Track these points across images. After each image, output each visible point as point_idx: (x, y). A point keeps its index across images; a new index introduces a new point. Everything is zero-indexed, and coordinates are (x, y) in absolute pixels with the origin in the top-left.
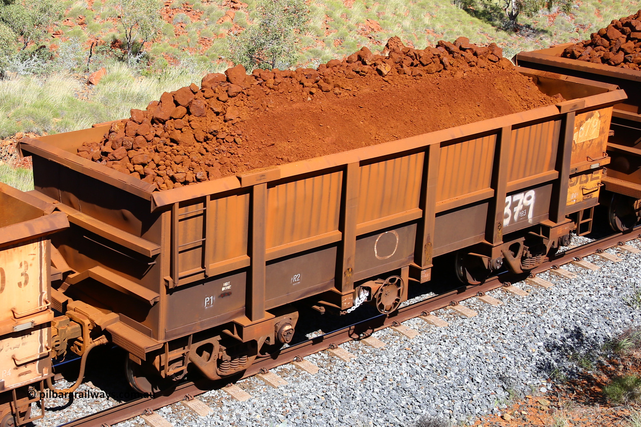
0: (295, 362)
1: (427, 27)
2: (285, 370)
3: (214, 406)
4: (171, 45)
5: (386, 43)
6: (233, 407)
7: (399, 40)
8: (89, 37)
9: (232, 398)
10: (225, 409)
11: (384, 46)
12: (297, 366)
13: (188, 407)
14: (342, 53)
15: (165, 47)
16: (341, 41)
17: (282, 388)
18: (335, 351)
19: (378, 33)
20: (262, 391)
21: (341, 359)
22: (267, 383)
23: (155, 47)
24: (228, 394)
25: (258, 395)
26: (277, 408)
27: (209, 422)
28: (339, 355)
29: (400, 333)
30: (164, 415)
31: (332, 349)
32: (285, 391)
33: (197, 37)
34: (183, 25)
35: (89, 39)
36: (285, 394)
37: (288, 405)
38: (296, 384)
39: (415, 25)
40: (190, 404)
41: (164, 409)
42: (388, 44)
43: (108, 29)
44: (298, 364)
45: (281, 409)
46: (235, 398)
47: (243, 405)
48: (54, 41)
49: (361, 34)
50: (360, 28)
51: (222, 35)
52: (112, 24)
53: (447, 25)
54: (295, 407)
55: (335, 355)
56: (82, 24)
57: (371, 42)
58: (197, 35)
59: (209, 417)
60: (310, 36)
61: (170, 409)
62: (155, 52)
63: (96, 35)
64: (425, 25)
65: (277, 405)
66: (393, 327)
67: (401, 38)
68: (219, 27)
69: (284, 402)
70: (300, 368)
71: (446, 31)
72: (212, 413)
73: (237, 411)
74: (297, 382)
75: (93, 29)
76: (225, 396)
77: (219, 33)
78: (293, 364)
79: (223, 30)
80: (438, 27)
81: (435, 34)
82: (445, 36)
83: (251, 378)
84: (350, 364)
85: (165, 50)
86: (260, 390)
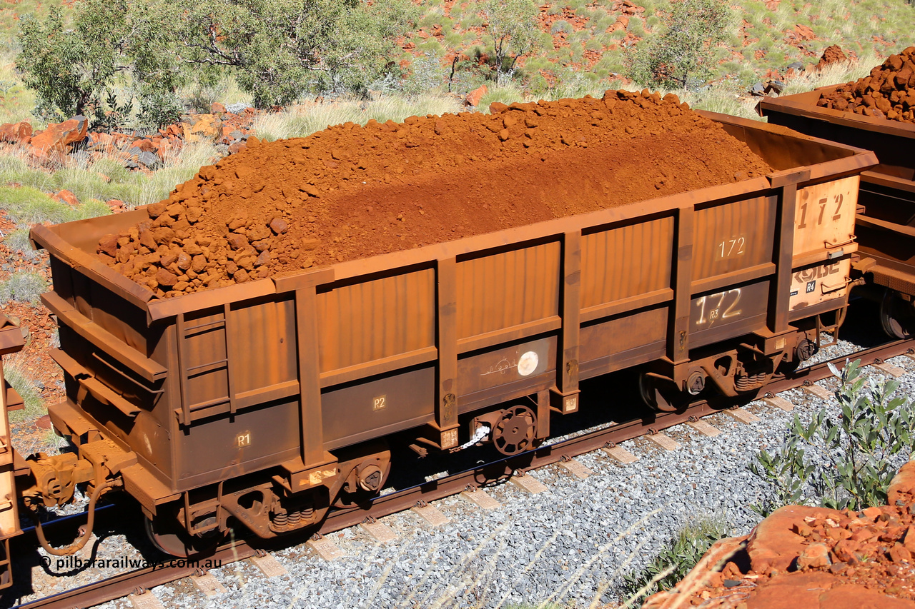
0: (766, 399)
1: (875, 33)
2: (755, 407)
3: (681, 441)
4: (550, 60)
5: (822, 53)
6: (702, 442)
7: (839, 50)
8: (447, 50)
9: (700, 433)
10: (693, 443)
11: (819, 57)
12: (768, 403)
13: (653, 441)
14: (765, 67)
15: (542, 62)
16: (764, 52)
17: (755, 425)
18: (810, 388)
19: (811, 42)
20: (733, 427)
21: (818, 397)
22: (736, 419)
23: (531, 62)
24: (695, 429)
25: (728, 430)
26: (754, 443)
27: (678, 456)
28: (816, 392)
29: (883, 371)
30: (628, 449)
31: (807, 386)
32: (758, 427)
33: (581, 49)
34: (564, 35)
35: (448, 53)
36: (759, 431)
37: (765, 440)
38: (770, 421)
39: (859, 31)
40: (654, 438)
41: (626, 443)
42: (824, 55)
43: (470, 41)
44: (770, 400)
45: (757, 443)
46: (703, 434)
47: (714, 440)
48: (404, 56)
49: (790, 44)
50: (788, 35)
51: (613, 47)
52: (475, 35)
53: (900, 30)
54: (772, 442)
55: (811, 392)
56: (438, 35)
57: (803, 54)
58: (582, 47)
59: (677, 451)
60: (724, 47)
61: (632, 443)
62: (530, 68)
63: (457, 48)
64: (871, 31)
65: (753, 440)
66: (875, 365)
67: (841, 47)
68: (609, 37)
69: (760, 437)
70: (773, 404)
71: (899, 38)
72: (680, 448)
73: (708, 446)
74: (772, 418)
75: (453, 41)
76: (692, 431)
77: (610, 44)
78: (764, 401)
79: (614, 41)
80: (889, 32)
81: (884, 42)
82: (897, 44)
83: (719, 414)
84: (829, 402)
85: (542, 66)
86: (730, 426)
